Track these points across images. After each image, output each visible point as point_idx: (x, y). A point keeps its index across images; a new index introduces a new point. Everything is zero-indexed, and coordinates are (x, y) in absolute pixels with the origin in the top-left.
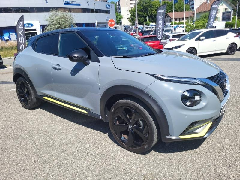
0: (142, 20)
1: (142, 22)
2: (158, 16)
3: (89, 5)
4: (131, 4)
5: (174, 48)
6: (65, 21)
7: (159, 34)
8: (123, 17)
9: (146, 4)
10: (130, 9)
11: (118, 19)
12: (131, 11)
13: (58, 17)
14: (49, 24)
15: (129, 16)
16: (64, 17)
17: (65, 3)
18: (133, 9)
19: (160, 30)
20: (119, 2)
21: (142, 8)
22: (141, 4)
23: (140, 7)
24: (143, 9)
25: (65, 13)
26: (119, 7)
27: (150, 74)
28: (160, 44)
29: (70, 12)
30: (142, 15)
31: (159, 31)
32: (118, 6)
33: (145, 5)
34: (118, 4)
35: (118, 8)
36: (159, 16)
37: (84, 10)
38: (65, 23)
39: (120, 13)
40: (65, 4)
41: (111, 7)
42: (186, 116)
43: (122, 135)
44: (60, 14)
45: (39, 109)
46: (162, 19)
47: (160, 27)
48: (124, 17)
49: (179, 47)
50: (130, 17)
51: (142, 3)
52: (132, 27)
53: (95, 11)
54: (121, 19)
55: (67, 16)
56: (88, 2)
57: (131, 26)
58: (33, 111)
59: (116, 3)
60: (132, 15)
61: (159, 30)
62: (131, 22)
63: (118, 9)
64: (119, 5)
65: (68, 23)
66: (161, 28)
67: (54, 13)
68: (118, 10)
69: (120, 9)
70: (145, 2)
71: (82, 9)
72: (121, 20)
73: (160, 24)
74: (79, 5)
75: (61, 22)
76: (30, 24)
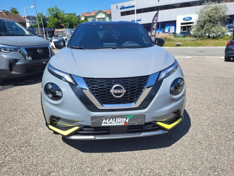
6: (216, 13)
13: (209, 9)
16: (216, 9)
25: (218, 4)
44: (214, 5)
55: (221, 7)
65: (219, 14)
75: (211, 14)
76: (189, 17)
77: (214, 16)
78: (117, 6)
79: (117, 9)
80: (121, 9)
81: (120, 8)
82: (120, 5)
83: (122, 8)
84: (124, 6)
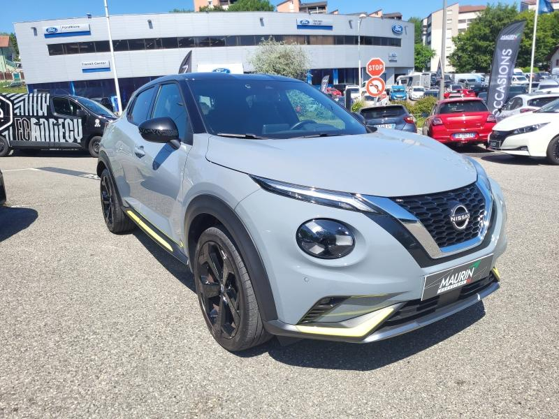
0: (485, 61)
1: (484, 65)
2: (498, 50)
3: (351, 27)
4: (461, 21)
5: (516, 132)
6: (287, 64)
7: (499, 96)
8: (434, 54)
9: (500, 20)
10: (456, 34)
11: (422, 59)
12: (458, 39)
13: (274, 56)
14: (254, 70)
15: (452, 52)
16: (285, 56)
17: (299, 24)
18: (463, 33)
19: (502, 85)
20: (429, 17)
21: (487, 31)
22: (487, 21)
23: (483, 28)
24: (491, 32)
25: (288, 47)
26: (427, 31)
27: (250, 175)
28: (488, 119)
29: (309, 43)
30: (487, 47)
31: (498, 89)
32: (425, 26)
33: (496, 24)
34: (425, 23)
35: (425, 33)
36: (502, 51)
37: (340, 40)
38: (287, 68)
39: (429, 43)
40: (299, 27)
41: (404, 31)
42: (306, 278)
43: (214, 305)
44: (280, 48)
45: (132, 235)
46: (508, 58)
47: (501, 79)
48: (436, 52)
49: (531, 129)
50: (454, 54)
51: (490, 19)
52: (454, 77)
53: (359, 40)
54: (430, 59)
55: (294, 54)
56: (350, 22)
57: (451, 76)
58: (118, 236)
59: (422, 21)
60: (458, 49)
61: (498, 86)
62: (454, 66)
63: (424, 35)
64: (429, 25)
65: (292, 67)
66: (505, 80)
67: (268, 47)
68: (424, 38)
69: (429, 34)
70: (499, 16)
71: (335, 37)
72: (429, 62)
73: (504, 70)
74: (330, 28)
75: (278, 65)
76: (225, 70)
77: (284, 70)
78: (35, 29)
79: (36, 34)
80: (47, 36)
81: (45, 35)
82: (44, 27)
83: (51, 34)
84: (56, 29)
